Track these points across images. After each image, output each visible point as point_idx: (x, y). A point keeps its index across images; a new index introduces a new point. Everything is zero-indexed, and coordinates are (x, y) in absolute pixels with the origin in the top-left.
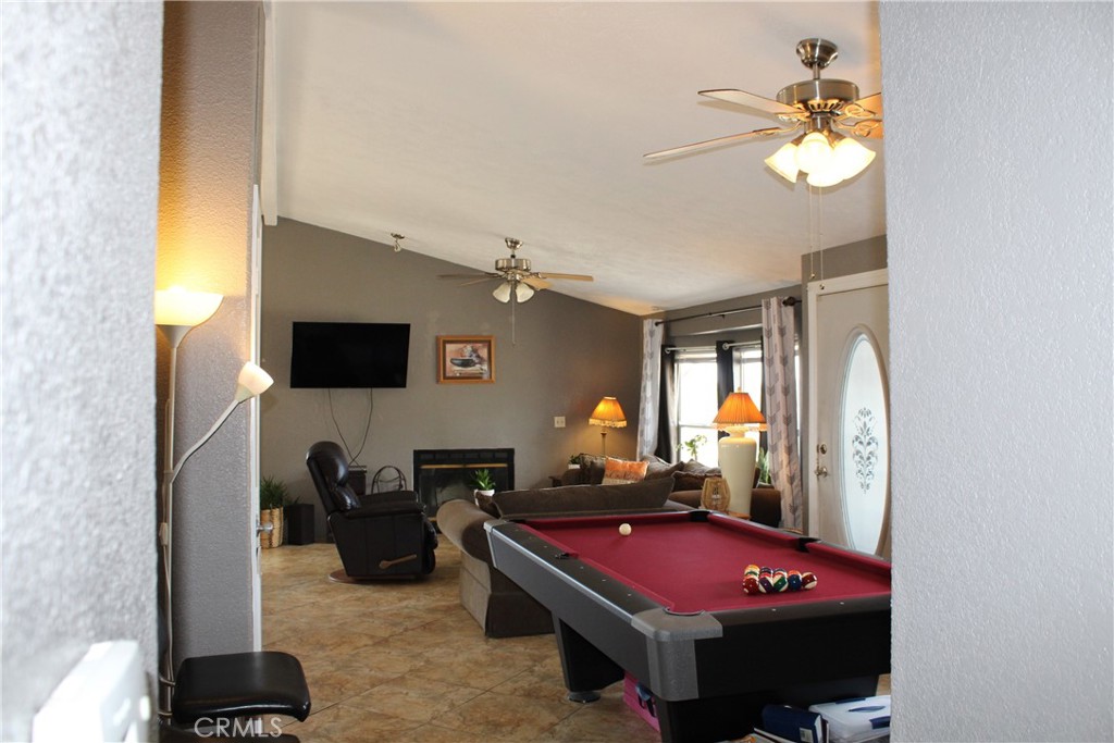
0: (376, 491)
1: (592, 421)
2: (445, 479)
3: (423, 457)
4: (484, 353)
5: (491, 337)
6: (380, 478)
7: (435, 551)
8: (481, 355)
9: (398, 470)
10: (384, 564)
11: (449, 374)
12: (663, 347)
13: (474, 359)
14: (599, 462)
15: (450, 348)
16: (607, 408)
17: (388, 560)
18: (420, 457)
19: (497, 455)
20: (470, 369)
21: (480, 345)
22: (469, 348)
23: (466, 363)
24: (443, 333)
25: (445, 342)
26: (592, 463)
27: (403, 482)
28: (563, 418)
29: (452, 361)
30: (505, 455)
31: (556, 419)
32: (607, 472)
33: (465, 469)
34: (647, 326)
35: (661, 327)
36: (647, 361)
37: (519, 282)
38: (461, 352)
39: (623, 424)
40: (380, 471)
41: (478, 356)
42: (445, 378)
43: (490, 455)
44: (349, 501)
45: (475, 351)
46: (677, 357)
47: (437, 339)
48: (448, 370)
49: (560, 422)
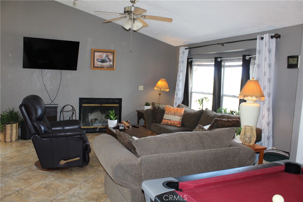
0: (62, 119)
1: (155, 88)
2: (93, 110)
3: (83, 101)
4: (111, 57)
5: (115, 51)
6: (64, 110)
7: (90, 155)
8: (110, 58)
9: (72, 107)
10: (63, 162)
11: (96, 66)
12: (188, 59)
13: (107, 59)
14: (161, 106)
15: (97, 54)
16: (161, 83)
17: (65, 160)
18: (82, 101)
19: (115, 101)
20: (104, 64)
21: (110, 54)
22: (105, 55)
23: (103, 61)
24: (93, 48)
25: (95, 51)
26: (159, 107)
27: (74, 112)
28: (142, 87)
29: (97, 60)
30: (118, 101)
31: (140, 87)
32: (166, 112)
33: (101, 106)
34: (182, 50)
35: (188, 50)
36: (180, 65)
37: (136, 19)
38: (101, 56)
39: (168, 90)
40: (64, 107)
41: (108, 59)
42: (94, 67)
43: (112, 101)
44: (43, 128)
45: (107, 56)
46: (193, 63)
47: (92, 50)
48: (95, 64)
49: (141, 88)
